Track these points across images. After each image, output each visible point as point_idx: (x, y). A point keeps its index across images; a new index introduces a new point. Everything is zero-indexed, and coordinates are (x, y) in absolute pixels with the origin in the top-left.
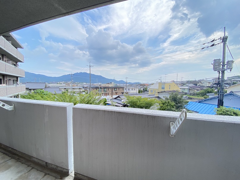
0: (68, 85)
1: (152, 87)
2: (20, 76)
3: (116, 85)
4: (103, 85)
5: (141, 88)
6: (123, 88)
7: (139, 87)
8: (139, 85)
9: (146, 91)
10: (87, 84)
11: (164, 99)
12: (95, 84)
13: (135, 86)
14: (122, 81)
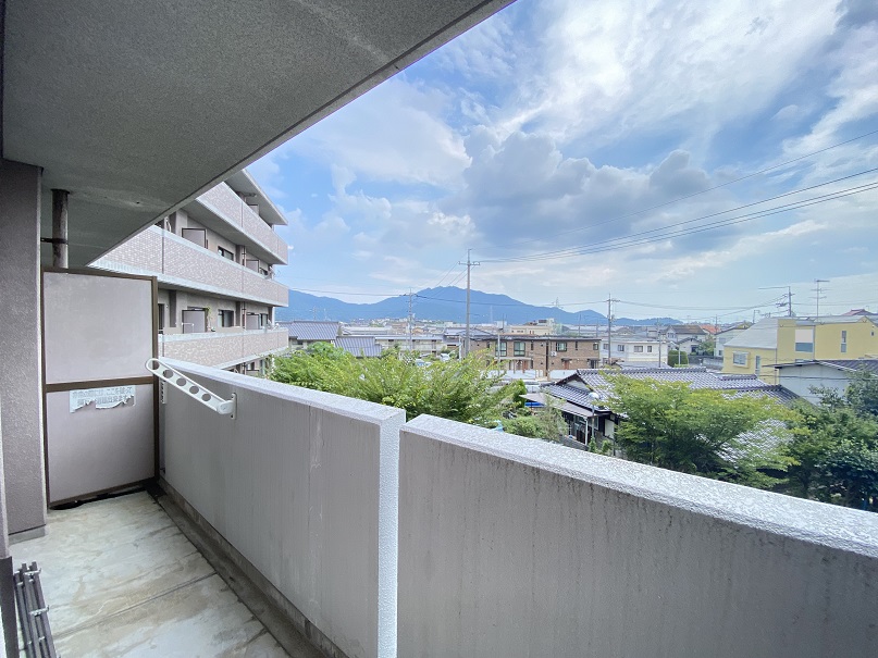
0: (401, 328)
1: (739, 339)
2: (277, 304)
3: (564, 329)
4: (514, 330)
5: (683, 341)
6: (594, 342)
7: (673, 340)
8: (671, 331)
9: (710, 355)
10: (458, 325)
11: (815, 400)
12: (484, 325)
13: (652, 334)
14: (590, 312)
